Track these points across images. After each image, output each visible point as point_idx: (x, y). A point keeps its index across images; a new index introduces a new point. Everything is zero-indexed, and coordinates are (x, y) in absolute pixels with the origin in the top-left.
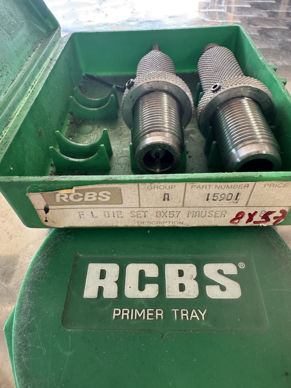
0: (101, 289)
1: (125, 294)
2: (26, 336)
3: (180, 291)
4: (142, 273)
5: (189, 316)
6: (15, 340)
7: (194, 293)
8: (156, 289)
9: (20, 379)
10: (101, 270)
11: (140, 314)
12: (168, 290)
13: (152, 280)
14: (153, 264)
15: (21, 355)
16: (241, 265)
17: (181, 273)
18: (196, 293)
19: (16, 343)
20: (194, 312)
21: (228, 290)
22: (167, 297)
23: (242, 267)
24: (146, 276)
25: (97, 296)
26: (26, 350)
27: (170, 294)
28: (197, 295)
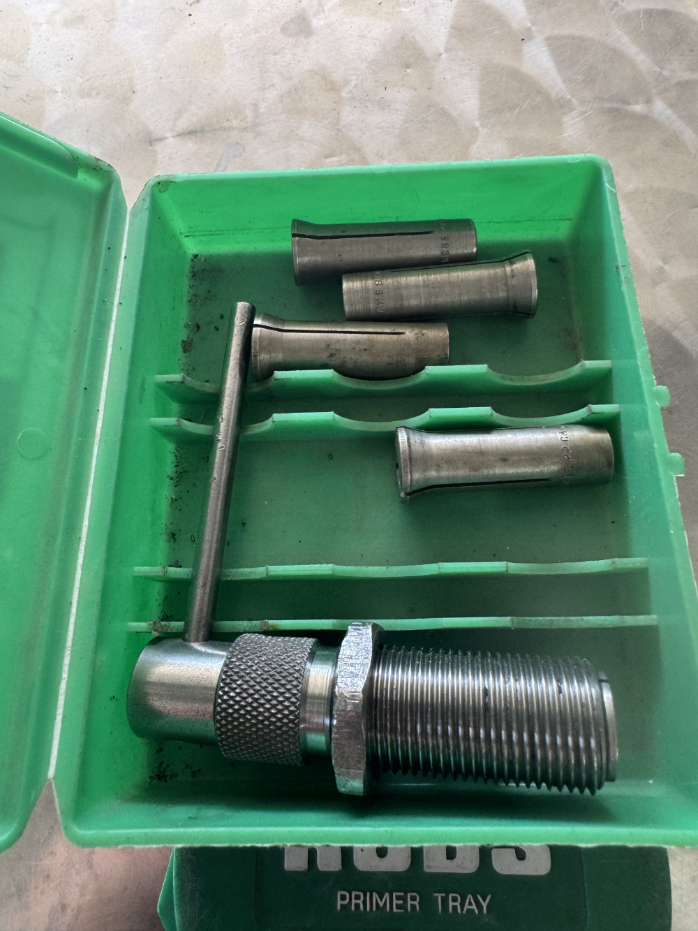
0: (312, 855)
1: (355, 862)
3: (448, 858)
5: (462, 905)
8: (407, 854)
11: (381, 901)
12: (427, 859)
18: (474, 864)
20: (470, 900)
21: (529, 859)
22: (426, 870)
25: (307, 868)
27: (431, 864)
28: (475, 867)
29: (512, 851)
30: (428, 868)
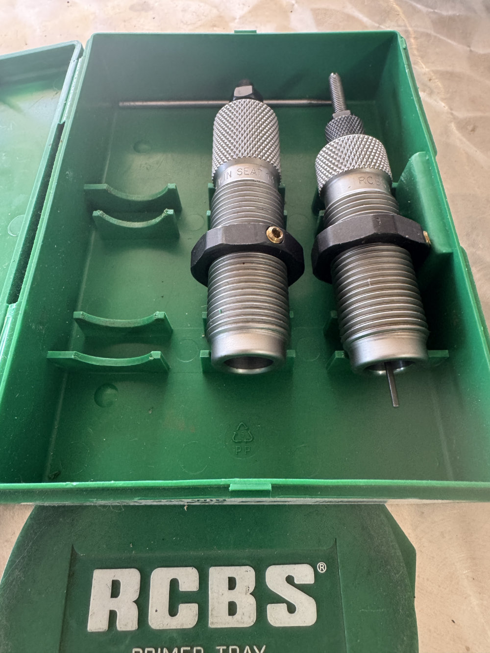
0: (113, 615)
1: (149, 622)
3: (230, 614)
4: (174, 583)
7: (250, 617)
8: (195, 612)
10: (113, 580)
12: (212, 614)
13: (188, 598)
14: (191, 568)
16: (321, 568)
17: (232, 584)
18: (252, 619)
20: (247, 651)
21: (298, 611)
22: (210, 626)
24: (180, 590)
25: (107, 629)
27: (215, 620)
28: (253, 621)
29: (284, 606)
30: (212, 623)
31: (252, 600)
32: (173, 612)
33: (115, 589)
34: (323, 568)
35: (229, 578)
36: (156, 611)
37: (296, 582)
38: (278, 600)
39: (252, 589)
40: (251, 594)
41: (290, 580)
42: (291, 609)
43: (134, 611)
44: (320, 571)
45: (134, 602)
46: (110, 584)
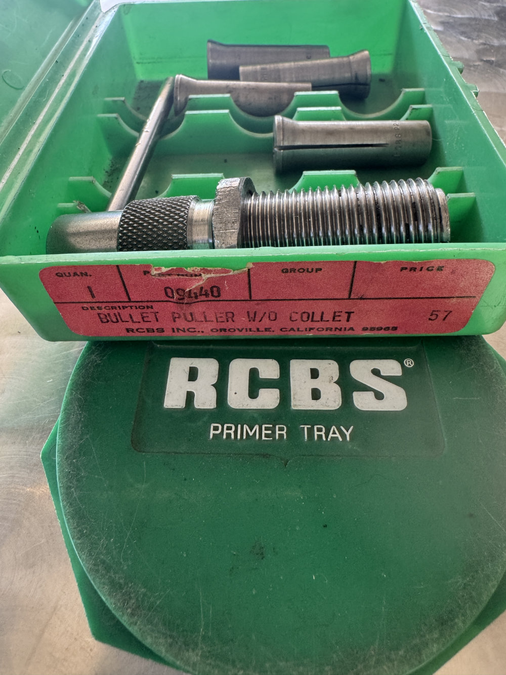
0: (190, 396)
1: (228, 402)
2: (77, 461)
3: (313, 399)
4: (254, 373)
5: (327, 435)
6: (61, 466)
7: (335, 402)
8: (276, 397)
9: (71, 521)
10: (190, 367)
11: (251, 431)
12: (294, 398)
13: (269, 384)
14: (272, 360)
15: (70, 487)
16: (408, 363)
17: (315, 374)
18: (337, 403)
19: (63, 471)
20: (334, 431)
21: (386, 398)
22: (293, 408)
23: (409, 365)
24: (260, 377)
25: (184, 406)
26: (78, 481)
27: (298, 403)
28: (338, 405)
29: (371, 394)
30: (295, 405)
31: (337, 388)
32: (253, 394)
33: (193, 375)
34: (410, 363)
35: (311, 369)
36: (236, 393)
37: (382, 374)
38: (364, 388)
39: (336, 378)
40: (335, 382)
41: (376, 372)
42: (379, 396)
43: (213, 394)
44: (407, 366)
45: (213, 385)
46: (187, 370)
